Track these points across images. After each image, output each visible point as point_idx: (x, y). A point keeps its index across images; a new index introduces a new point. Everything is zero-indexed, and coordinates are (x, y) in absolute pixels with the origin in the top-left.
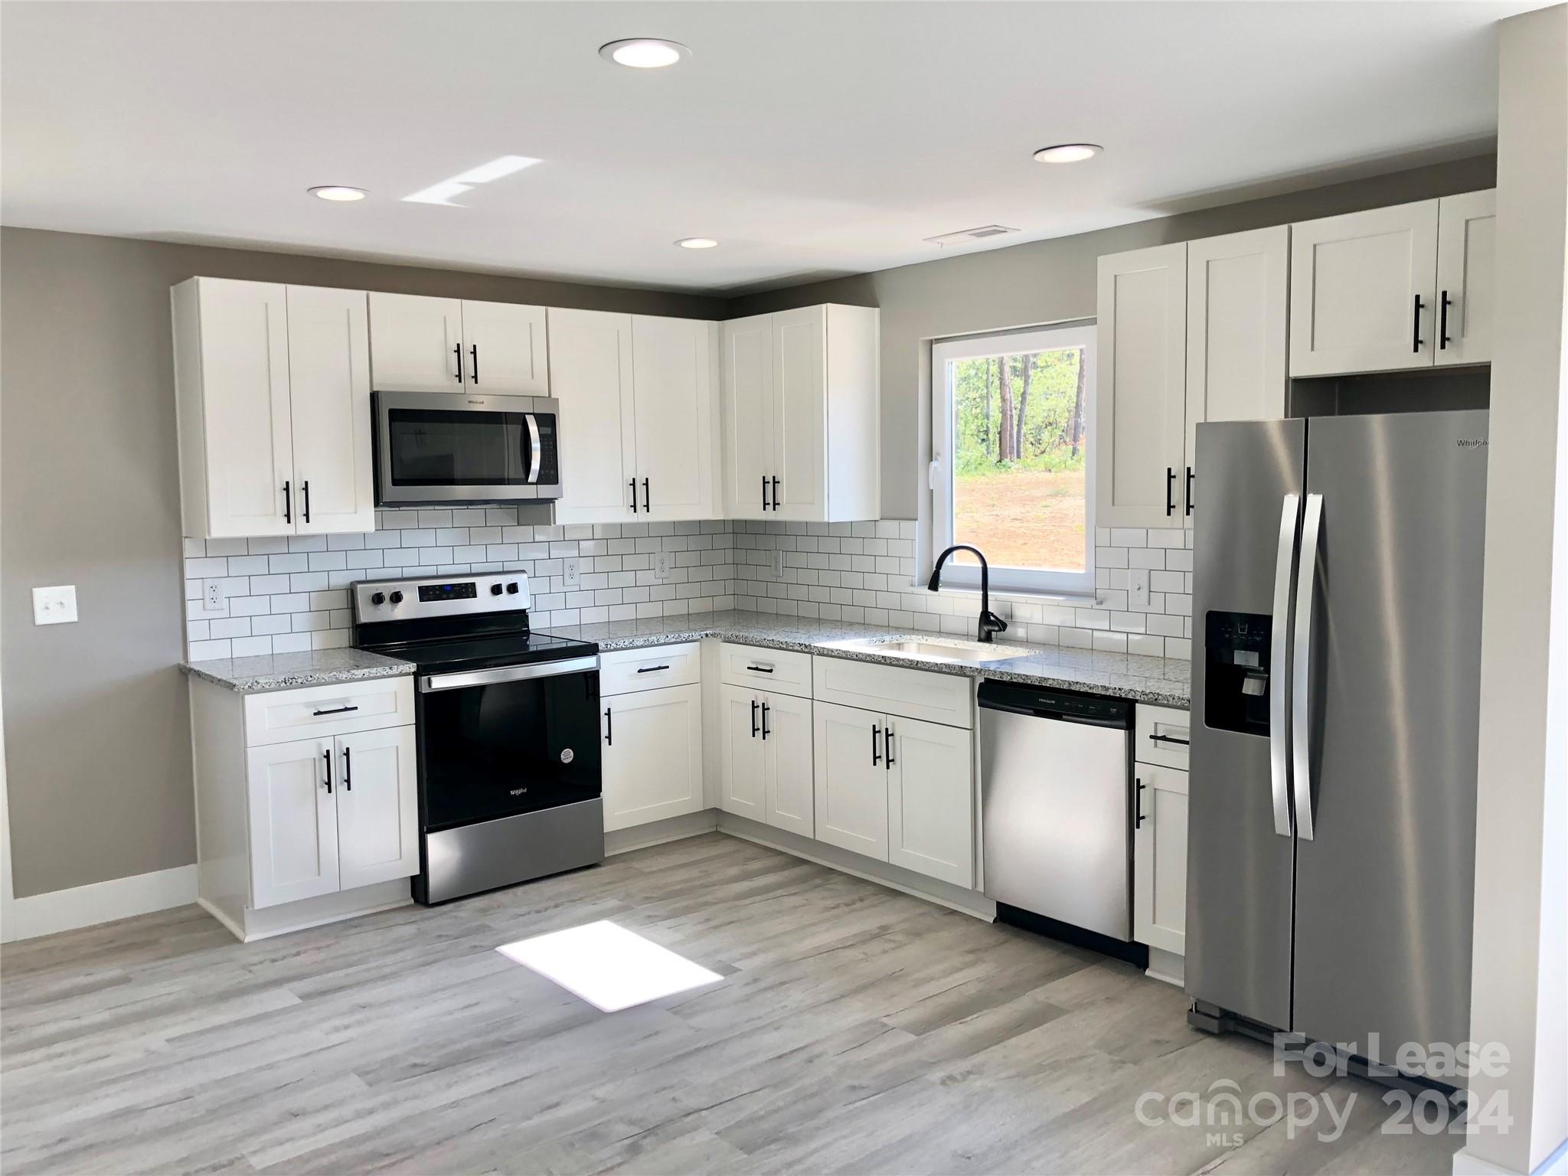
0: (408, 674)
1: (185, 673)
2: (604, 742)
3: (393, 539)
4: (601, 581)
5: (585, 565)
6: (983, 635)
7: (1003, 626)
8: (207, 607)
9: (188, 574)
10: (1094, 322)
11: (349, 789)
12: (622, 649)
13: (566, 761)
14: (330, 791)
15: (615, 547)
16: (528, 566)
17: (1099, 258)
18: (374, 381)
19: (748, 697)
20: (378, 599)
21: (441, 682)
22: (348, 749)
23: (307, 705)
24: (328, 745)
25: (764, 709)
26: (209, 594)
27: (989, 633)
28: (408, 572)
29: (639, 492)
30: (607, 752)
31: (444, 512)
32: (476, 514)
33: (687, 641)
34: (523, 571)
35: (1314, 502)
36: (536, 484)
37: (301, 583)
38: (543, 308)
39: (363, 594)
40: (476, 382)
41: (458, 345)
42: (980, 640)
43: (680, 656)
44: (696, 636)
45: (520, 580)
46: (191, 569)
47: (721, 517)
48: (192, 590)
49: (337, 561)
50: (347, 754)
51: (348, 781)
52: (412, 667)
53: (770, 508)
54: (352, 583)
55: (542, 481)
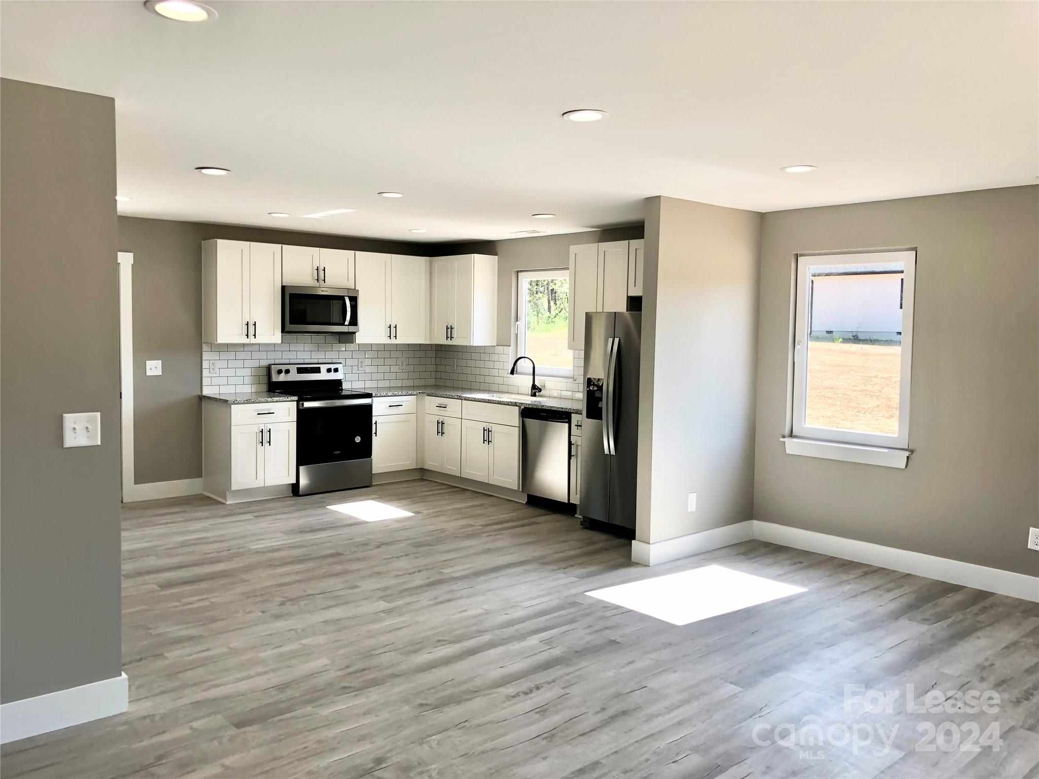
0: (294, 401)
1: (202, 398)
2: (374, 435)
3: (286, 347)
4: (374, 369)
5: (368, 362)
6: (533, 393)
7: (540, 390)
8: (211, 372)
9: (204, 358)
10: (567, 269)
11: (270, 445)
12: (382, 396)
13: (357, 442)
14: (262, 445)
15: (381, 354)
16: (343, 361)
17: (571, 246)
18: (283, 281)
19: (436, 419)
20: (280, 372)
21: (307, 404)
22: (270, 429)
23: (255, 410)
24: (262, 427)
25: (442, 424)
26: (212, 366)
27: (535, 393)
28: (292, 361)
29: (392, 330)
30: (375, 440)
31: (307, 336)
32: (321, 337)
33: (410, 395)
34: (341, 363)
35: (617, 340)
36: (348, 325)
37: (248, 364)
38: (354, 251)
39: (274, 369)
40: (325, 282)
41: (318, 267)
42: (531, 396)
43: (408, 401)
44: (415, 393)
45: (340, 367)
46: (205, 356)
47: (428, 343)
48: (205, 364)
49: (263, 355)
50: (270, 431)
51: (270, 442)
52: (296, 398)
53: (449, 339)
54: (269, 365)
55: (351, 324)
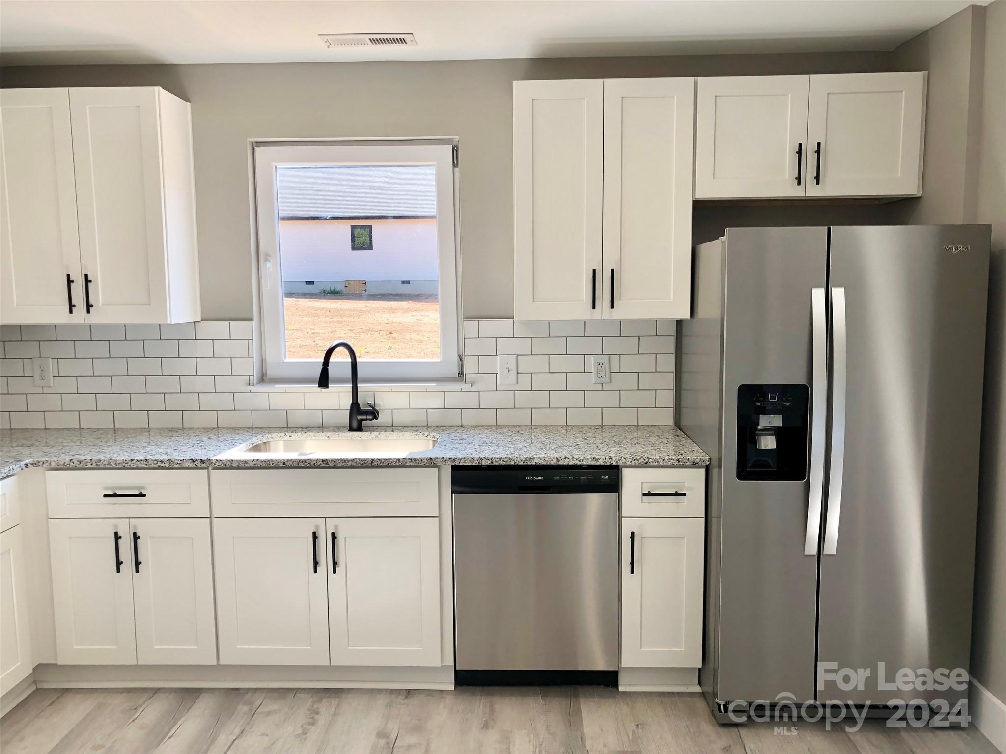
6: (355, 425)
7: (374, 415)
27: (360, 421)
33: (4, 478)
42: (351, 429)
53: (79, 310)
